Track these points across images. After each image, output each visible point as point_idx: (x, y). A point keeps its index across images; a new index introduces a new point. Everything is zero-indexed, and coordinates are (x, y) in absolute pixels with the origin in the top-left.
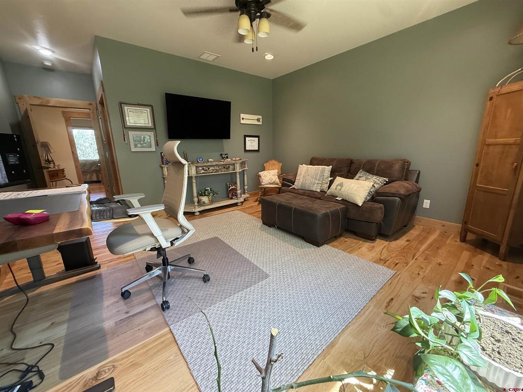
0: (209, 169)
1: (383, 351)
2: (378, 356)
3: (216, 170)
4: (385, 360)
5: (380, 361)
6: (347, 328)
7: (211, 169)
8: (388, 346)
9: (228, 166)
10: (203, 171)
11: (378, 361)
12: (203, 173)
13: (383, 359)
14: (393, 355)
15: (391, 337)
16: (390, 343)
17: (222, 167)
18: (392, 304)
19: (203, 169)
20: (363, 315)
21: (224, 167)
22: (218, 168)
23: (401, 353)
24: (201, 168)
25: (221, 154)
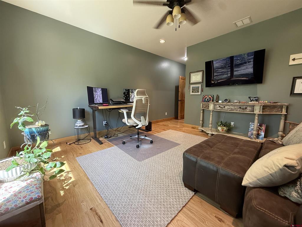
0: (224, 107)
1: (72, 195)
2: (72, 193)
3: (232, 109)
4: (68, 194)
5: (69, 192)
6: (92, 185)
7: (226, 107)
8: (72, 199)
9: (244, 107)
10: (219, 108)
11: (70, 192)
12: (219, 110)
13: (69, 194)
14: (67, 199)
15: (75, 203)
16: (73, 201)
17: (239, 107)
18: (97, 219)
19: (220, 107)
20: (97, 195)
21: (240, 108)
22: (233, 108)
23: (65, 203)
24: (218, 106)
25: (249, 98)
